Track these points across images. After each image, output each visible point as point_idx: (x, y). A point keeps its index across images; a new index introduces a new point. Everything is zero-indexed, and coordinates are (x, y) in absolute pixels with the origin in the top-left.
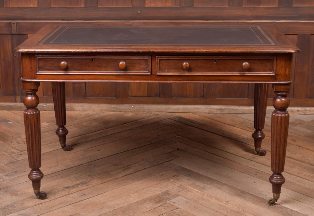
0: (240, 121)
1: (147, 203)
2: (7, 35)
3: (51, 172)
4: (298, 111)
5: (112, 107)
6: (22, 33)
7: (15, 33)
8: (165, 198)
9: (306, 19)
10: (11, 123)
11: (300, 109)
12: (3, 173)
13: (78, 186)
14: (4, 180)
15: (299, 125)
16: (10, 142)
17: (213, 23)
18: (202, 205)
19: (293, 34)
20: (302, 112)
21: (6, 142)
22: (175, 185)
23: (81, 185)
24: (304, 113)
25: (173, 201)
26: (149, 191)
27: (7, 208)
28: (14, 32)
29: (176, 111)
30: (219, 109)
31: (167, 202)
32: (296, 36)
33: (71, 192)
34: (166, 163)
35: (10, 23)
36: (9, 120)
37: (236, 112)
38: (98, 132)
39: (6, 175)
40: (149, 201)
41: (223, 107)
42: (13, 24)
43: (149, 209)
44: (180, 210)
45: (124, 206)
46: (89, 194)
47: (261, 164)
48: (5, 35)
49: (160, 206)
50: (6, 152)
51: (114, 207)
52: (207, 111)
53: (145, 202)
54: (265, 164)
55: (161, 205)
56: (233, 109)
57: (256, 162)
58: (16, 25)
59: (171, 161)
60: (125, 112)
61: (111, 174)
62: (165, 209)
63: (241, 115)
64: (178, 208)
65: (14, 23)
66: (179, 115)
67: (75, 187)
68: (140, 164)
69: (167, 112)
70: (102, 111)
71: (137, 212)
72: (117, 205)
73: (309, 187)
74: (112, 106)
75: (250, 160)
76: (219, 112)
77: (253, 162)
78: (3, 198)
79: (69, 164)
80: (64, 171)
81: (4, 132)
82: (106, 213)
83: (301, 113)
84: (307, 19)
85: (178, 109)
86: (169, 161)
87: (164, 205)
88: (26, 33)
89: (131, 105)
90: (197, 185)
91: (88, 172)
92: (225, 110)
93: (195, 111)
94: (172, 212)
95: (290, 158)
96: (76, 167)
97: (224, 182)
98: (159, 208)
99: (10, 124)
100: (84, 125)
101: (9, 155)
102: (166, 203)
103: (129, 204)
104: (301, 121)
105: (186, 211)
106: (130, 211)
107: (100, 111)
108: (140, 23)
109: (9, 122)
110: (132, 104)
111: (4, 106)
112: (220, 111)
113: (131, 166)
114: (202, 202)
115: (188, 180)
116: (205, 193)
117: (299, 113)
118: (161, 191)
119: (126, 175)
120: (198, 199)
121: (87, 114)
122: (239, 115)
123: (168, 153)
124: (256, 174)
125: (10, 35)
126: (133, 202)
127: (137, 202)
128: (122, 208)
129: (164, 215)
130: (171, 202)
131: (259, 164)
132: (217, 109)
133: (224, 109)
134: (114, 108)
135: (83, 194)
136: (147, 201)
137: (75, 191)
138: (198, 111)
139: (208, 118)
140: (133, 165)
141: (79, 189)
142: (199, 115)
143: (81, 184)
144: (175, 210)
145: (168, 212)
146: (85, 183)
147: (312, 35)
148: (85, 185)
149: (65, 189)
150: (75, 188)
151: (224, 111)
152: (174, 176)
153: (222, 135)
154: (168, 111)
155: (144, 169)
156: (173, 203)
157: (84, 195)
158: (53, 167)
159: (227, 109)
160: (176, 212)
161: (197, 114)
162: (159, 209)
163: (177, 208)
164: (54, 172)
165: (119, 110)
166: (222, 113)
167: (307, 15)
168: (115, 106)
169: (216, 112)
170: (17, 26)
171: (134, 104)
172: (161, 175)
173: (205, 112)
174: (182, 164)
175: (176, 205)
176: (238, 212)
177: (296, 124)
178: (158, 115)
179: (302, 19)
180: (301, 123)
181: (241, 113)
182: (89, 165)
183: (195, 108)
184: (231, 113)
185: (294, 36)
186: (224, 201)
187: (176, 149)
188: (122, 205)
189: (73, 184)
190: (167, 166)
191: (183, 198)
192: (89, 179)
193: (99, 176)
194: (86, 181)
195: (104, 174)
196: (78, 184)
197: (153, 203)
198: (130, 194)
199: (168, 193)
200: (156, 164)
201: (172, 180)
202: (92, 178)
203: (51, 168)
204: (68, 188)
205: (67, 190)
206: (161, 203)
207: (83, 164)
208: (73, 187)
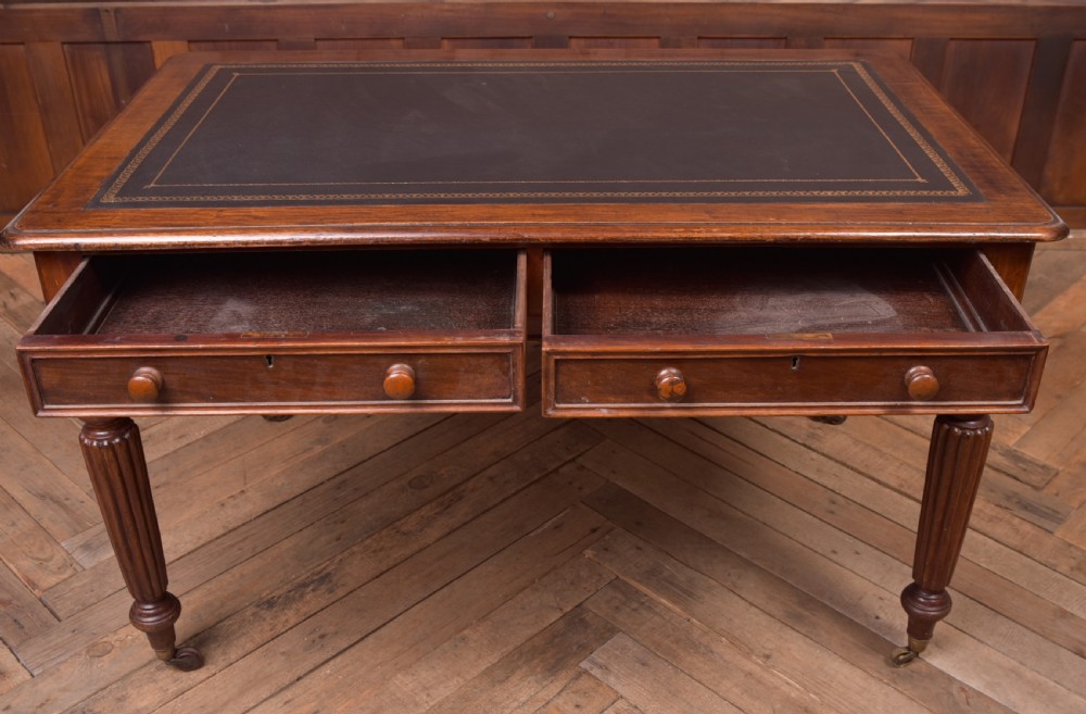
1: (519, 674)
3: (224, 527)
6: (134, 39)
7: (114, 39)
8: (575, 648)
12: (75, 534)
13: (302, 596)
14: (75, 573)
18: (691, 677)
19: (902, 36)
22: (599, 576)
23: (311, 588)
25: (601, 662)
26: (523, 609)
28: (112, 37)
31: (583, 667)
33: (280, 629)
34: (565, 470)
35: (96, 11)
39: (87, 547)
40: (526, 662)
42: (106, 14)
44: (625, 704)
45: (446, 697)
46: (336, 633)
47: (837, 461)
49: (561, 692)
51: (416, 706)
53: (513, 672)
54: (849, 463)
55: (565, 688)
57: (823, 455)
58: (115, 16)
59: (580, 462)
61: (404, 529)
62: (577, 706)
64: (619, 699)
65: (107, 11)
67: (294, 600)
68: (490, 479)
75: (804, 445)
77: (814, 455)
78: (62, 667)
79: (279, 484)
80: (262, 519)
86: (573, 460)
87: (575, 687)
88: (147, 39)
90: (665, 574)
91: (335, 523)
96: (299, 499)
97: (744, 555)
98: (559, 702)
102: (579, 675)
113: (463, 487)
114: (689, 659)
115: (639, 548)
116: (693, 615)
118: (561, 609)
120: (674, 647)
124: (832, 513)
125: (102, 46)
127: (487, 672)
128: (439, 705)
130: (593, 662)
131: (833, 463)
135: (315, 636)
136: (520, 663)
137: (293, 621)
140: (470, 484)
141: (305, 609)
143: (313, 582)
146: (326, 577)
147: (952, 39)
148: (324, 588)
149: (262, 612)
150: (294, 606)
152: (593, 532)
155: (504, 500)
156: (601, 669)
157: (322, 637)
158: (231, 501)
162: (557, 709)
163: (615, 696)
164: (231, 526)
170: (117, 20)
172: (556, 527)
174: (614, 472)
175: (612, 680)
176: (806, 710)
182: (338, 488)
186: (758, 656)
189: (289, 587)
190: (570, 483)
191: (630, 643)
192: (339, 557)
193: (369, 541)
194: (329, 570)
195: (384, 532)
196: (304, 585)
197: (540, 676)
198: (466, 632)
199: (582, 620)
200: (536, 477)
201: (589, 553)
202: (346, 553)
203: (223, 505)
204: (270, 604)
205: (267, 615)
206: (563, 674)
207: (322, 483)
208: (288, 600)
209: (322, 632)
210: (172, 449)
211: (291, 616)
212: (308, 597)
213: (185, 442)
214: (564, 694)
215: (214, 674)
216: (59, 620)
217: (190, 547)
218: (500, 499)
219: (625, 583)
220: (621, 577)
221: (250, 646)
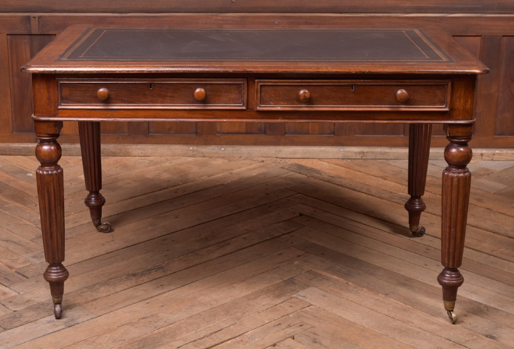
0: (393, 171)
1: (261, 297)
2: (23, 36)
3: (105, 251)
4: (482, 155)
5: (191, 150)
6: (47, 33)
7: (35, 33)
8: (289, 290)
9: (495, 12)
10: (31, 175)
11: (484, 151)
12: (28, 253)
13: (150, 273)
14: (31, 264)
15: (485, 177)
16: (34, 204)
17: (350, 17)
18: (348, 300)
19: (474, 35)
20: (488, 156)
21: (28, 206)
22: (302, 269)
23: (154, 271)
24: (491, 159)
25: (302, 295)
26: (263, 278)
27: (41, 307)
28: (35, 31)
29: (292, 156)
30: (360, 153)
31: (293, 296)
32: (480, 38)
33: (140, 282)
34: (284, 236)
35: (29, 17)
36: (28, 170)
37: (385, 157)
38: (172, 189)
39: (35, 257)
40: (265, 294)
41: (365, 149)
42: (33, 19)
43: (266, 307)
44: (314, 307)
45: (226, 303)
46: (169, 284)
47: (432, 236)
48: (19, 36)
49: (283, 302)
50: (29, 220)
51: (211, 305)
52: (340, 156)
53: (259, 296)
55: (285, 301)
56: (381, 153)
58: (38, 20)
59: (292, 234)
60: (211, 157)
61: (200, 254)
62: (291, 306)
63: (394, 162)
64: (311, 305)
65: (34, 17)
66: (296, 161)
67: (146, 274)
68: (244, 238)
69: (277, 157)
70: (174, 157)
71: (247, 311)
72: (215, 300)
73: (510, 272)
74: (191, 148)
76: (359, 157)
78: (34, 291)
79: (132, 238)
80: (125, 249)
81: (23, 190)
82: (199, 313)
83: (487, 158)
84: (497, 12)
85: (295, 153)
86: (288, 233)
87: (290, 301)
88: (55, 33)
89: (220, 146)
90: (336, 269)
91: (164, 251)
92: (368, 154)
93: (321, 155)
94: (302, 311)
95: (476, 227)
96: (144, 243)
98: (282, 305)
99: (30, 177)
100: (148, 178)
101: (35, 226)
102: (292, 298)
103: (233, 299)
104: (487, 171)
105: (324, 310)
106: (237, 310)
107: (172, 156)
108: (236, 17)
109: (28, 174)
110: (222, 145)
111: (19, 149)
112: (361, 156)
113: (229, 241)
114: (347, 295)
115: (323, 261)
116: (350, 281)
117: (483, 157)
118: (282, 279)
119: (223, 256)
120: (340, 291)
121: (151, 161)
122: (391, 162)
123: (285, 221)
124: (427, 253)
125: (28, 36)
126: (239, 296)
127: (245, 296)
128: (223, 305)
129: (291, 316)
130: (298, 295)
131: (430, 237)
132: (355, 153)
133: (367, 152)
134: (193, 151)
135: (158, 285)
136: (262, 294)
137: (146, 281)
138: (327, 155)
139: (342, 166)
140: (233, 240)
141: (152, 277)
142: (327, 162)
143: (155, 269)
144: (307, 308)
145: (296, 311)
146: (161, 267)
147: (504, 36)
148: (161, 270)
149: (130, 277)
150: (146, 276)
151: (366, 155)
152: (299, 256)
153: (368, 193)
154: (279, 156)
155: (251, 245)
156: (303, 296)
157: (161, 286)
158: (107, 243)
159: (371, 152)
160: (309, 310)
161: (324, 160)
162: (281, 307)
163: (309, 304)
164: (109, 251)
165: (201, 155)
166: (363, 158)
167: (496, 5)
168: (195, 148)
169: (354, 158)
170: (39, 22)
171: (225, 146)
172: (279, 254)
173: (337, 157)
174: (310, 238)
175: (308, 300)
176: (405, 310)
177: (481, 175)
178: (263, 161)
179: (489, 12)
180: (488, 174)
181: (393, 158)
182: (164, 240)
183: (321, 151)
184: (378, 158)
185: (477, 38)
186: (382, 294)
187: (299, 214)
188: (223, 302)
189: (143, 270)
190: (286, 241)
191: (317, 290)
192: (167, 262)
193: (182, 257)
194: (163, 265)
195: (189, 255)
196: (151, 270)
197: (271, 298)
198: (234, 285)
199: (293, 283)
200: (269, 238)
201: (296, 263)
202: (171, 261)
203: (103, 245)
204: (134, 275)
205: (134, 279)
206: (284, 297)
207: (155, 238)
208: (142, 274)
209: (161, 284)
210: (71, 226)
211: (145, 279)
212: (153, 274)
213: (77, 224)
214: (284, 303)
215: (110, 295)
216: (28, 278)
217: (89, 257)
218: (250, 244)
219: (315, 272)
220: (313, 270)
221: (126, 287)
